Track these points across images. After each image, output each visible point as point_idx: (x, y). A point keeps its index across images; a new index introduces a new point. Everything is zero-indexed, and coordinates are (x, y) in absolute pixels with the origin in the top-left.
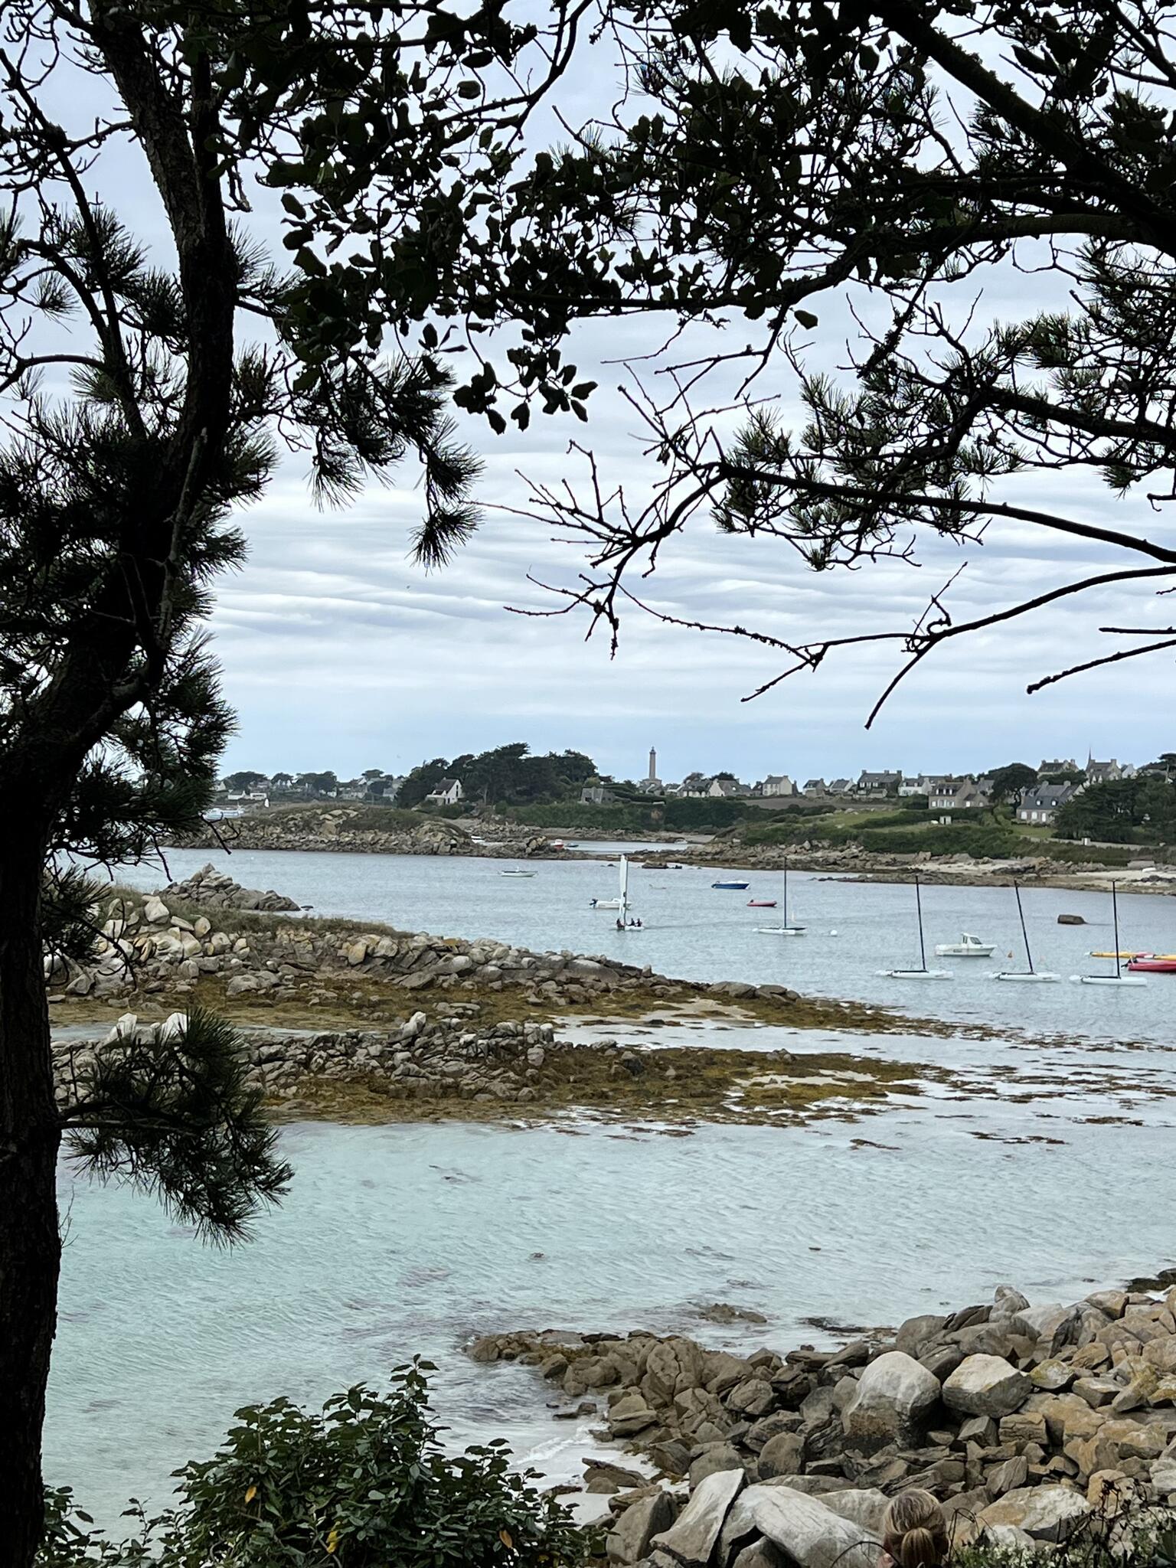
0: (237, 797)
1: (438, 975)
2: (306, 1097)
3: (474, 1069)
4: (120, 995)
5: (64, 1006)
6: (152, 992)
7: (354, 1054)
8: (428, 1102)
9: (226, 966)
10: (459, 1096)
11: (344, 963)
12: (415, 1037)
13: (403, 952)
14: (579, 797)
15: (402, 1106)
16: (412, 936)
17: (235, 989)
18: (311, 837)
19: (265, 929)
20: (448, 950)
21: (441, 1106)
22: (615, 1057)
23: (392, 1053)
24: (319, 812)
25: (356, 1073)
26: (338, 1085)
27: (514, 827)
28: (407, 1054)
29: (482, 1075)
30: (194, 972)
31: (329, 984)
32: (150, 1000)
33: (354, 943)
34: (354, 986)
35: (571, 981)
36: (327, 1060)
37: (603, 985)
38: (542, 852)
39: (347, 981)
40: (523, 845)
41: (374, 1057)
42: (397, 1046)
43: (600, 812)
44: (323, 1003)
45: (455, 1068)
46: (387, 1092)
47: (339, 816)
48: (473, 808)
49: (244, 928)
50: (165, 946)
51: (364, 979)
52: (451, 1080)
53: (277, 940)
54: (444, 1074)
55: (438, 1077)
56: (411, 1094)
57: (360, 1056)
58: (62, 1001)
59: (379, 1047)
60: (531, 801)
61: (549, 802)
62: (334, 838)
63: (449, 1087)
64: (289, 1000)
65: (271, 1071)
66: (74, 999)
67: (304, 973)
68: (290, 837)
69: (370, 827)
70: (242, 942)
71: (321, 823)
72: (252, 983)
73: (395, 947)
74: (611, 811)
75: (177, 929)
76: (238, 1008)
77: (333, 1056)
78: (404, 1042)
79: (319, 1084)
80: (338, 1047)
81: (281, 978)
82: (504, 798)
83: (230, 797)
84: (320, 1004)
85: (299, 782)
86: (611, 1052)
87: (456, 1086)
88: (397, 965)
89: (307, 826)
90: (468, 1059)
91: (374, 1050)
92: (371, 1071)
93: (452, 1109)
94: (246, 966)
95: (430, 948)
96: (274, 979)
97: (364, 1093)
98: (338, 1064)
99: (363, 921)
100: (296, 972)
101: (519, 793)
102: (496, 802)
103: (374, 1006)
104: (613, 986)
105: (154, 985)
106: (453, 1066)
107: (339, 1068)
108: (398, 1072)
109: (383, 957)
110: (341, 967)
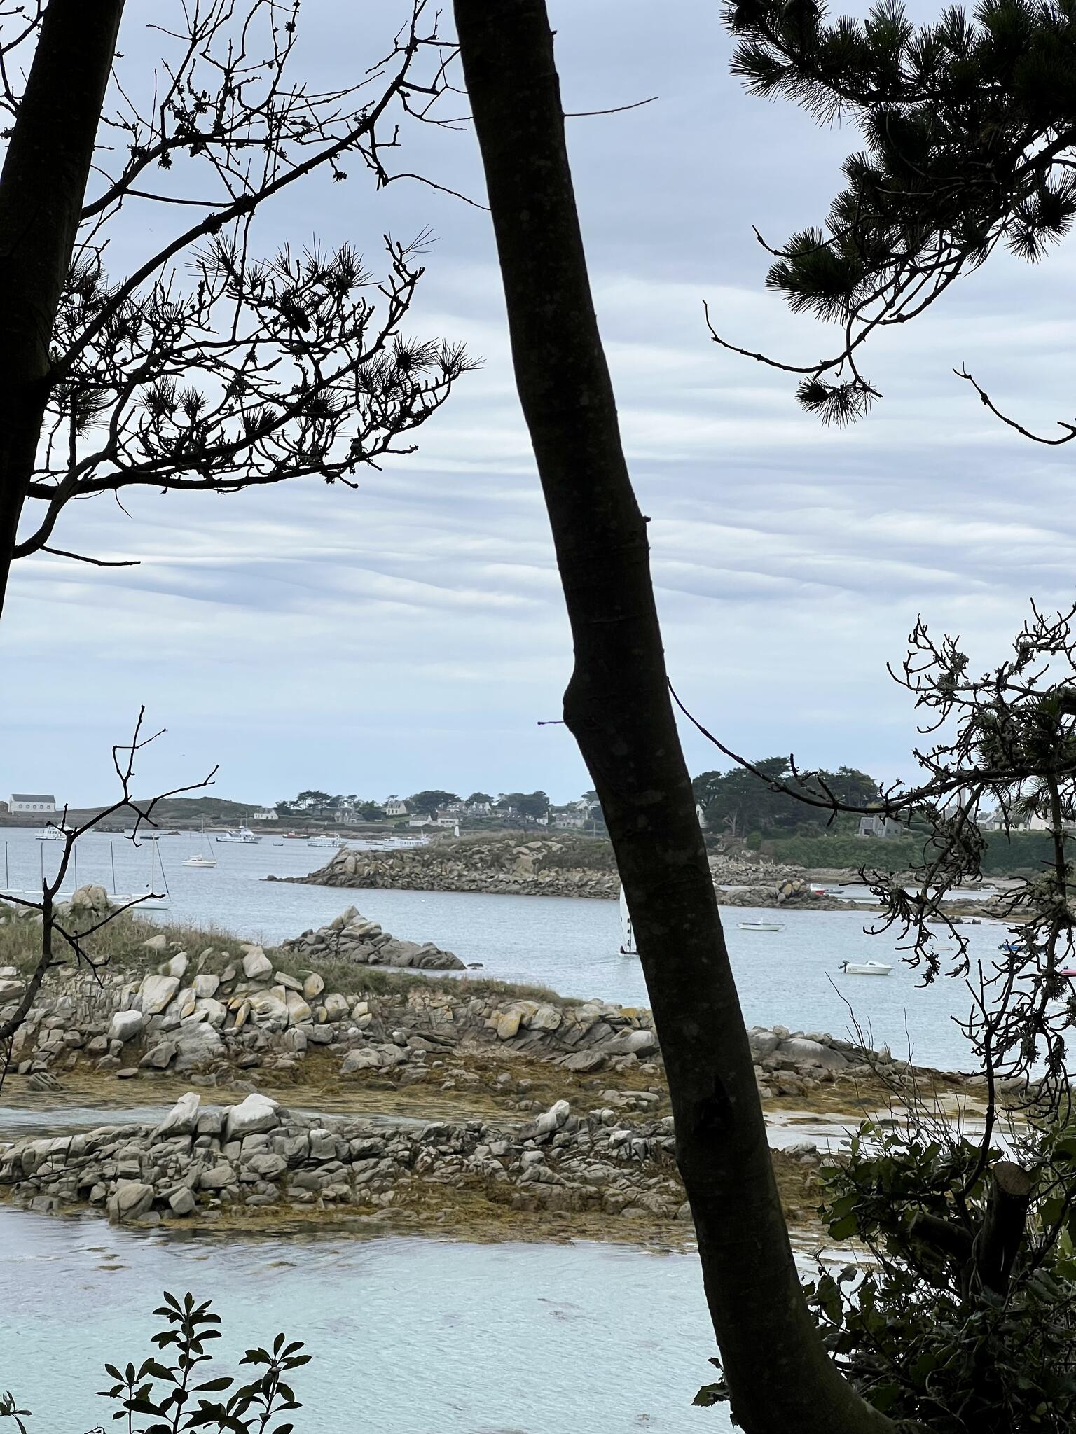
0: (420, 823)
1: (611, 1055)
2: (405, 1204)
3: (624, 1176)
4: (207, 1069)
5: (138, 1083)
6: (246, 1067)
7: (472, 1151)
8: (560, 1216)
9: (342, 1037)
10: (603, 1210)
11: (492, 1036)
12: (553, 1132)
13: (568, 1023)
14: (856, 828)
15: (526, 1221)
16: (581, 1004)
17: (349, 1066)
18: (502, 876)
19: (393, 991)
20: (627, 1022)
21: (578, 1222)
22: (813, 1165)
23: (520, 1152)
24: (512, 843)
25: (472, 1177)
26: (448, 1190)
27: (771, 867)
28: (539, 1154)
29: (633, 1184)
30: (300, 1042)
31: (470, 1063)
32: (243, 1078)
33: (505, 1012)
34: (502, 1065)
35: (784, 1066)
36: (436, 1158)
37: (824, 1072)
38: (797, 899)
39: (494, 1059)
40: (774, 890)
41: (497, 1157)
42: (530, 1143)
43: (883, 848)
44: (460, 1087)
45: (600, 1174)
46: (508, 1202)
47: (538, 850)
48: (718, 841)
49: (366, 988)
50: (265, 1011)
51: (517, 1058)
52: (593, 1189)
53: (409, 1005)
54: (585, 1181)
55: (576, 1184)
56: (542, 1205)
57: (480, 1154)
58: (135, 1076)
59: (504, 1143)
60: (793, 832)
61: (816, 835)
62: (530, 877)
63: (591, 1197)
64: (417, 1081)
65: (363, 1171)
66: (150, 1074)
67: (440, 1048)
68: (475, 875)
69: (578, 864)
70: (362, 1007)
71: (514, 859)
72: (373, 1059)
73: (558, 1017)
74: (897, 847)
75: (282, 988)
76: (352, 1090)
77: (444, 1154)
78: (539, 1139)
79: (423, 1190)
80: (453, 1142)
81: (410, 1054)
82: (759, 828)
83: (413, 823)
84: (456, 1088)
85: (502, 805)
86: (808, 1159)
87: (600, 1196)
88: (560, 1040)
89: (496, 862)
90: (619, 1163)
91: (499, 1147)
92: (491, 1175)
93: (589, 1227)
94: (366, 1038)
95: (603, 1019)
96: (399, 1054)
97: (480, 1202)
98: (450, 1163)
99: (519, 983)
100: (430, 1046)
101: (779, 822)
102: (748, 833)
103: (523, 1092)
104: (837, 1073)
105: (249, 1058)
106: (598, 1171)
107: (450, 1169)
108: (525, 1176)
109: (544, 1030)
110: (488, 1041)
